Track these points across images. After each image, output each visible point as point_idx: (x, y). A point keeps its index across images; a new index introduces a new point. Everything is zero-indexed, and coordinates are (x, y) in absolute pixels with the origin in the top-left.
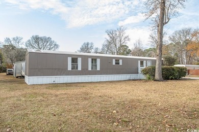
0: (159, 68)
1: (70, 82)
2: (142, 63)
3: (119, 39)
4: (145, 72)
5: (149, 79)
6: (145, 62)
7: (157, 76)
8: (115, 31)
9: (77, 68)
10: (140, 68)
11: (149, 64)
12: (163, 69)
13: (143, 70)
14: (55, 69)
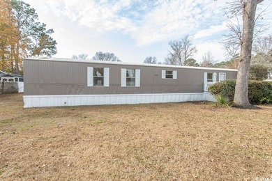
0: (243, 83)
1: (92, 104)
2: (210, 76)
3: (184, 51)
4: (216, 90)
5: (223, 102)
6: (215, 74)
7: (238, 99)
8: (180, 42)
9: (102, 84)
10: (207, 84)
11: (222, 78)
12: (250, 86)
13: (212, 88)
14: (67, 85)
